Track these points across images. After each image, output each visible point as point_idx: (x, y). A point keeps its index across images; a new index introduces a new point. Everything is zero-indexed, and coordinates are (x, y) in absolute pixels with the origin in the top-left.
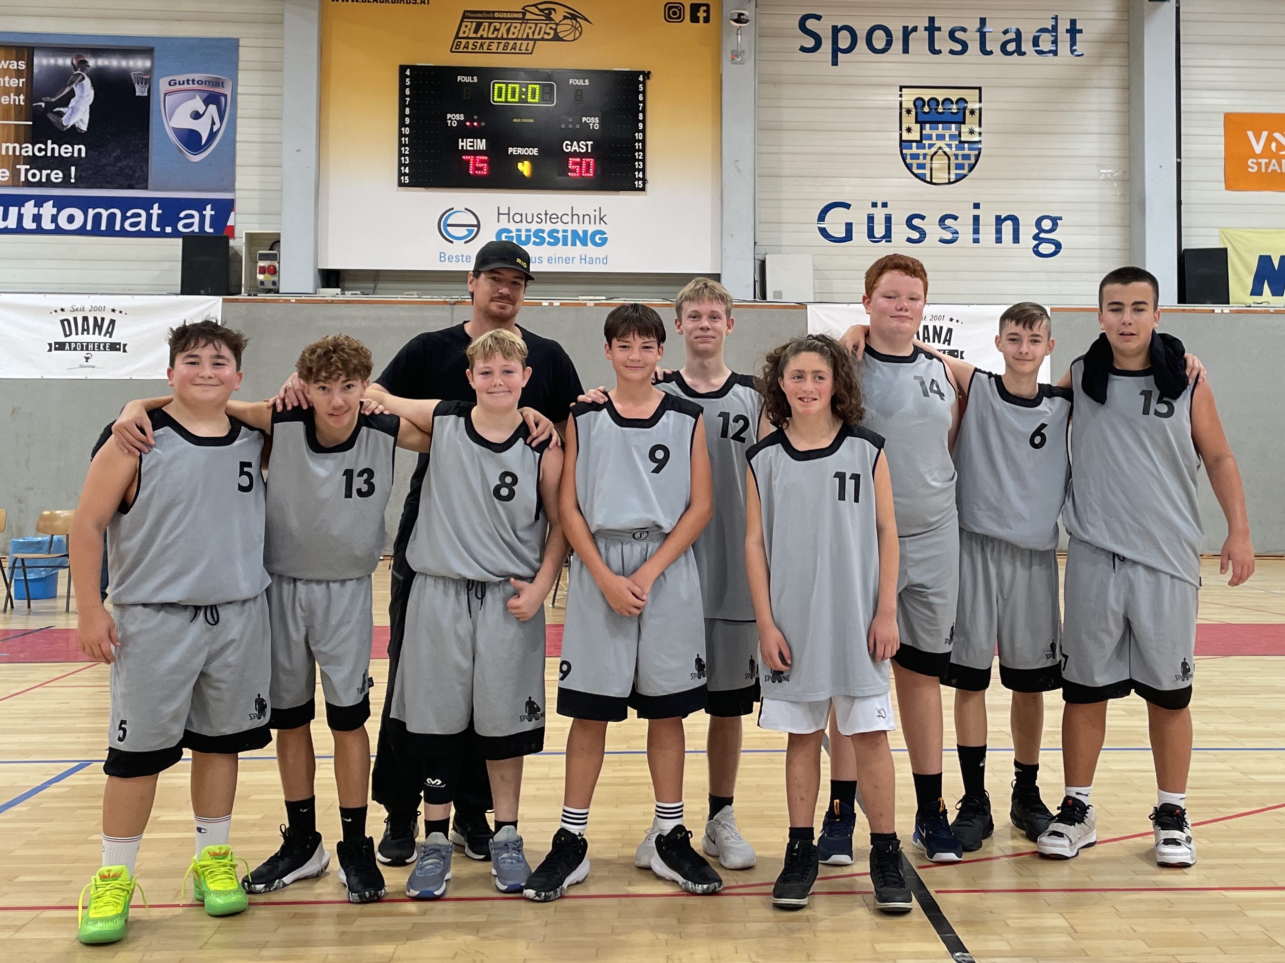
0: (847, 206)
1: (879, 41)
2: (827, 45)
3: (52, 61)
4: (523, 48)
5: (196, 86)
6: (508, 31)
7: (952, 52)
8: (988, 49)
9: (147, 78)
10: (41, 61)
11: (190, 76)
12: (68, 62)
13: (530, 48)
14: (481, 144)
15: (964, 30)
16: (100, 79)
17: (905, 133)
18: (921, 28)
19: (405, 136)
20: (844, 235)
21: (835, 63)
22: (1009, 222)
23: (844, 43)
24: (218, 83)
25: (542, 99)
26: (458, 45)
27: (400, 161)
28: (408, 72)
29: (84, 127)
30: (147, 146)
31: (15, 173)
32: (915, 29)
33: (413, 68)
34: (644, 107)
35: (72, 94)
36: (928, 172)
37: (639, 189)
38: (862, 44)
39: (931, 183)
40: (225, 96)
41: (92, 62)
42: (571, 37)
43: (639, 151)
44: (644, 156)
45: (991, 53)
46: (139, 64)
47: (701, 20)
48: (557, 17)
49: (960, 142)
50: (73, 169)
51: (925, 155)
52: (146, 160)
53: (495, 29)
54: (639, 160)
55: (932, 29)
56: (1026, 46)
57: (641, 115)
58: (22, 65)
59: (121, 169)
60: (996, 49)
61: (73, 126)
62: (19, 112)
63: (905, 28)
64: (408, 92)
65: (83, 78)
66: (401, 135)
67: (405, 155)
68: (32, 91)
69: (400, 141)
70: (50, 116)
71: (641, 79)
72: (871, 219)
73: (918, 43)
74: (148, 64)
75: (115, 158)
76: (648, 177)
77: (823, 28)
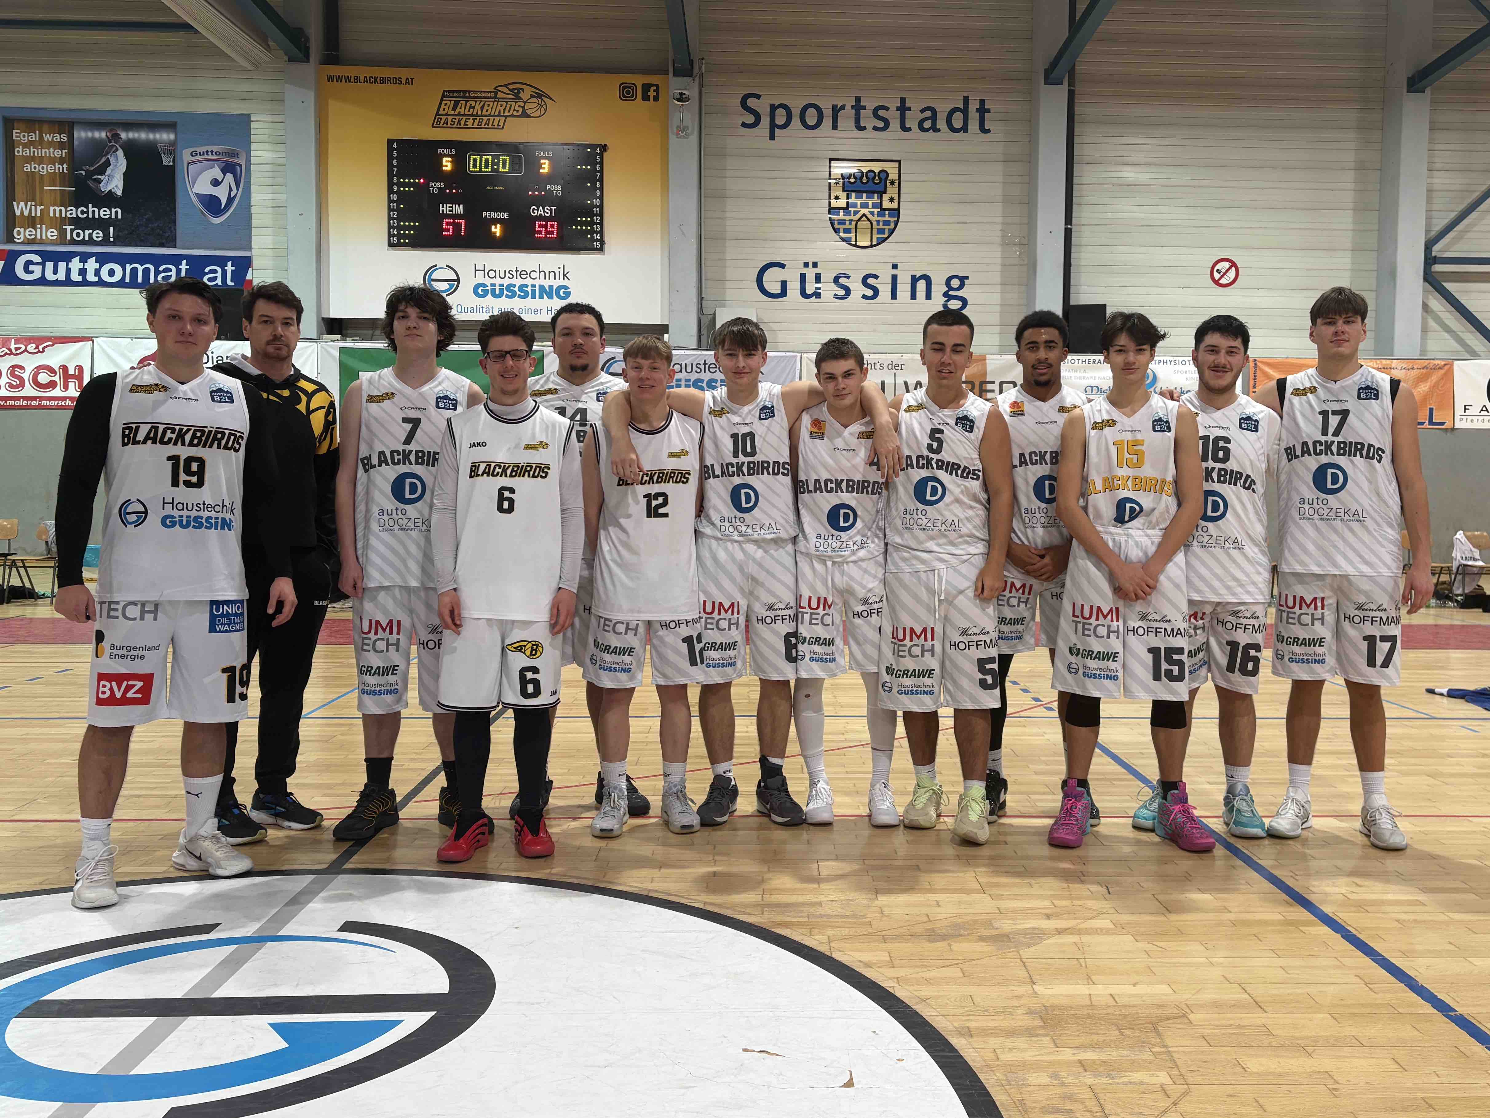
0: (782, 266)
1: (811, 118)
2: (765, 122)
3: (90, 134)
4: (496, 124)
5: (215, 157)
6: (482, 108)
7: (875, 128)
8: (907, 126)
9: (172, 149)
10: (81, 135)
11: (209, 148)
12: (103, 135)
13: (501, 124)
14: (459, 209)
15: (887, 109)
16: (132, 151)
17: (833, 201)
18: (848, 107)
19: (394, 202)
20: (779, 291)
21: (772, 137)
22: (923, 282)
23: (780, 120)
24: (234, 154)
25: (512, 169)
26: (439, 121)
27: (389, 223)
28: (395, 146)
29: (119, 193)
30: (174, 209)
31: (62, 233)
32: (843, 107)
33: (400, 142)
34: (602, 176)
35: (107, 164)
36: (853, 235)
37: (597, 250)
38: (796, 121)
39: (856, 246)
40: (240, 166)
41: (123, 135)
42: (537, 114)
43: (596, 215)
44: (602, 220)
45: (909, 129)
46: (165, 137)
47: (652, 98)
48: (525, 96)
49: (882, 209)
50: (111, 229)
51: (851, 220)
52: (174, 222)
53: (471, 107)
54: (597, 224)
55: (858, 108)
56: (941, 124)
57: (598, 184)
58: (65, 138)
59: (153, 229)
60: (915, 127)
61: (110, 191)
62: (63, 179)
63: (835, 107)
64: (395, 162)
65: (117, 150)
66: (390, 201)
67: (394, 219)
68: (73, 160)
69: (389, 206)
70: (90, 183)
71: (598, 151)
72: (803, 276)
73: (846, 120)
74: (172, 137)
75: (148, 220)
76: (606, 239)
77: (762, 106)
